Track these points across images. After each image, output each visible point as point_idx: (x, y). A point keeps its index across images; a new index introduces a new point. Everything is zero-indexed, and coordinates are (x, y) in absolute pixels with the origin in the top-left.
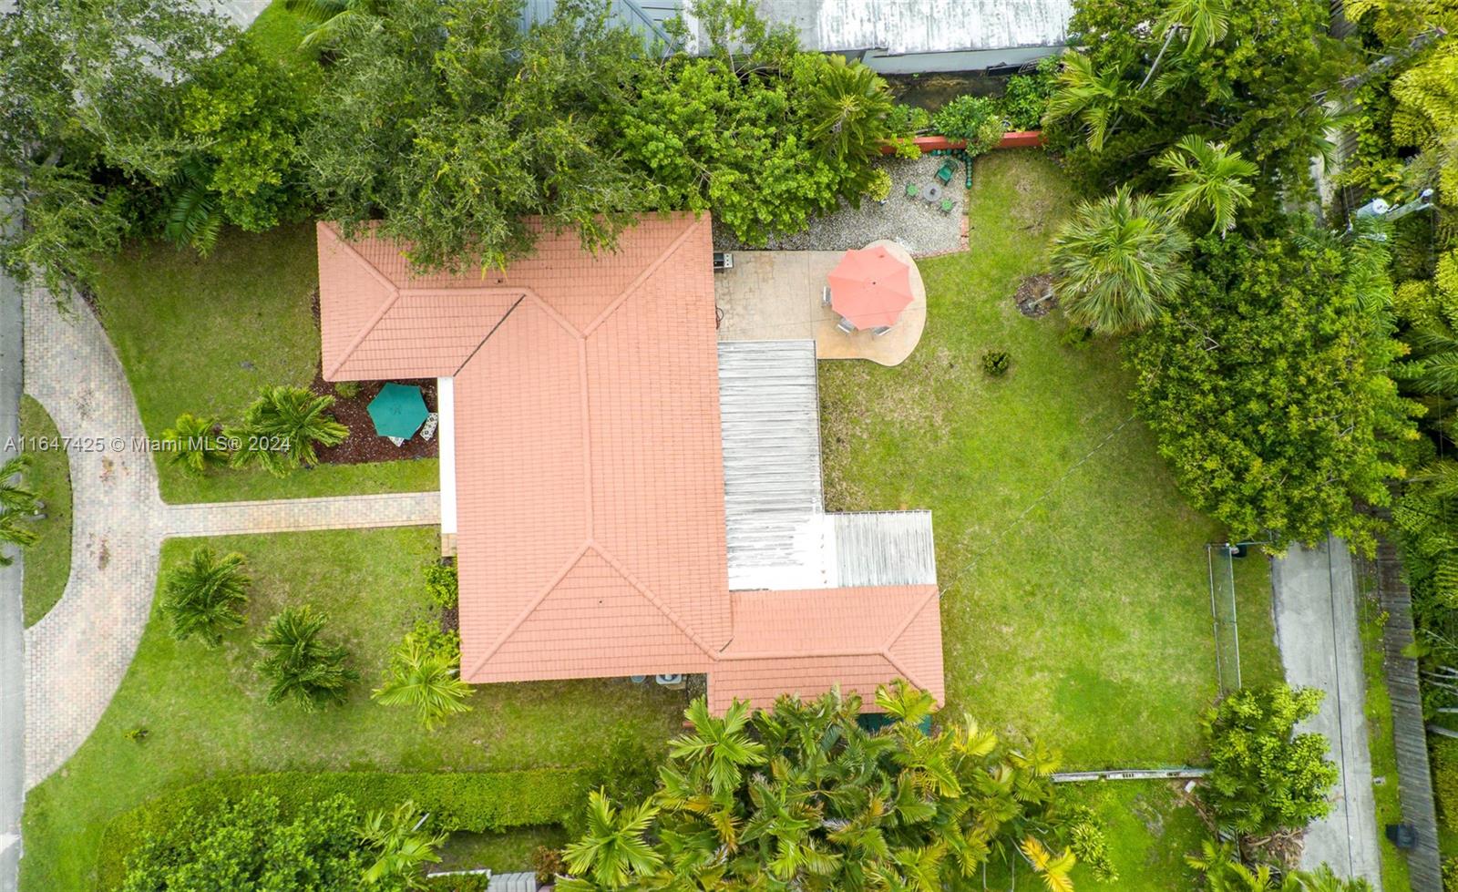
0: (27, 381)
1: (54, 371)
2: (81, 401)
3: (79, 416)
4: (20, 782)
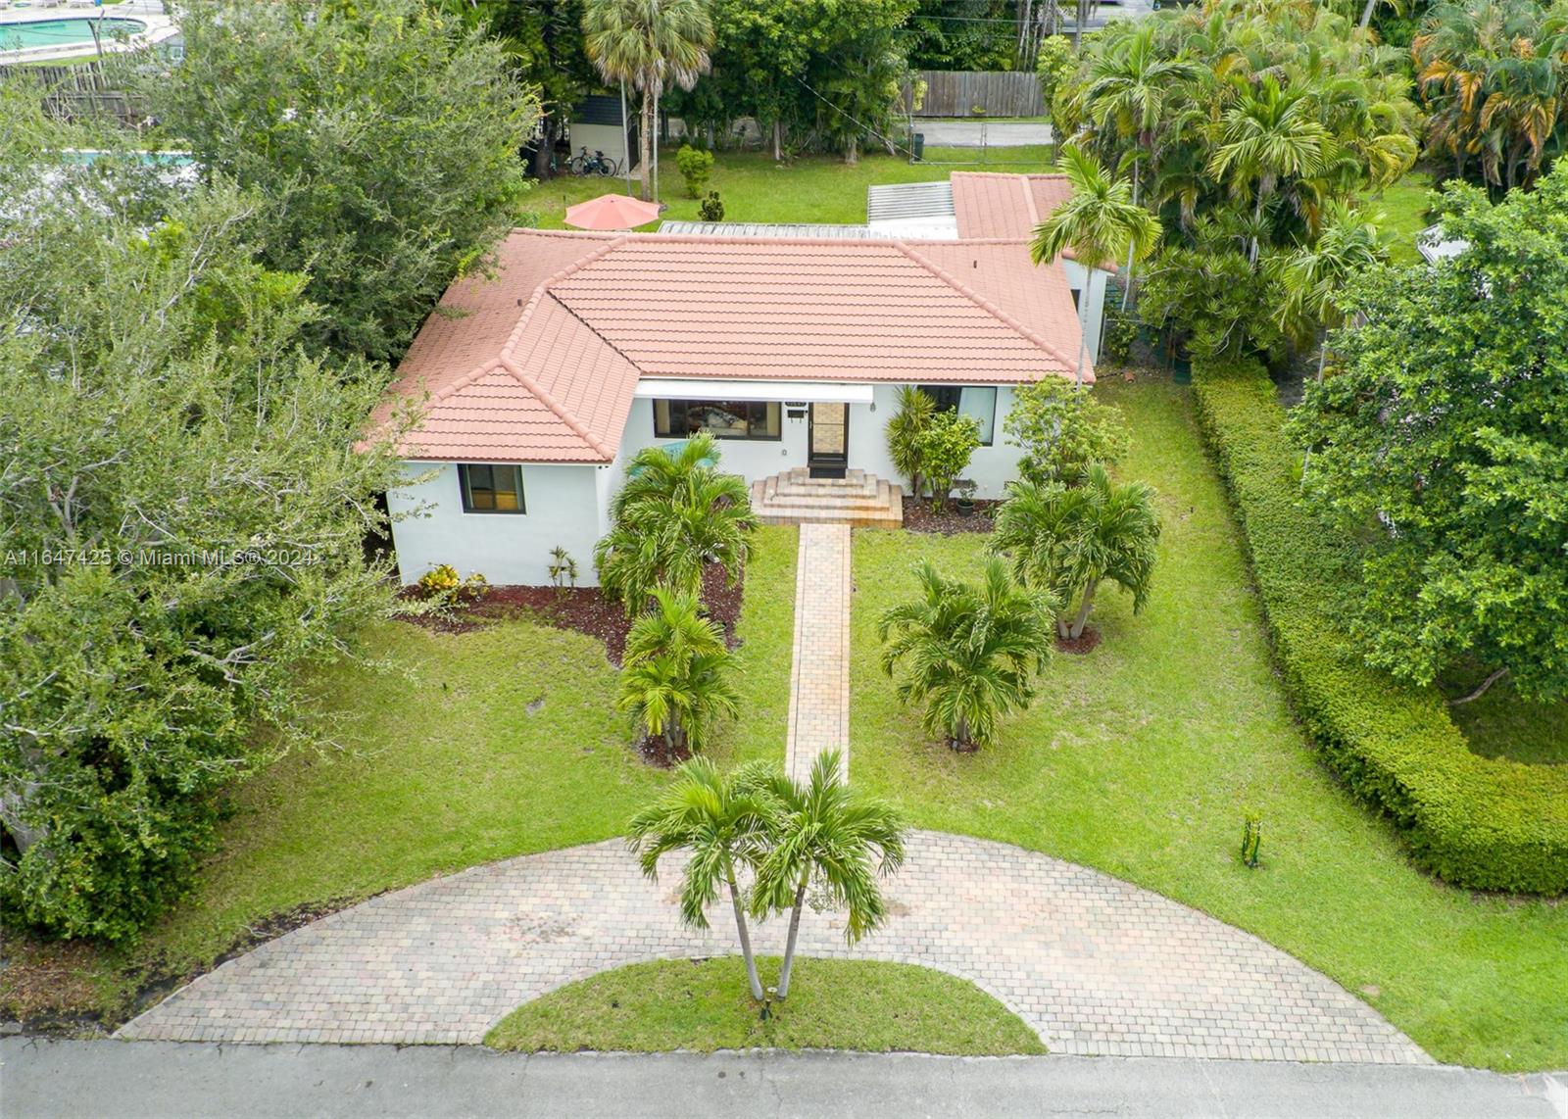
0: (452, 1037)
1: (444, 984)
2: (530, 937)
3: (565, 939)
4: (1416, 1074)
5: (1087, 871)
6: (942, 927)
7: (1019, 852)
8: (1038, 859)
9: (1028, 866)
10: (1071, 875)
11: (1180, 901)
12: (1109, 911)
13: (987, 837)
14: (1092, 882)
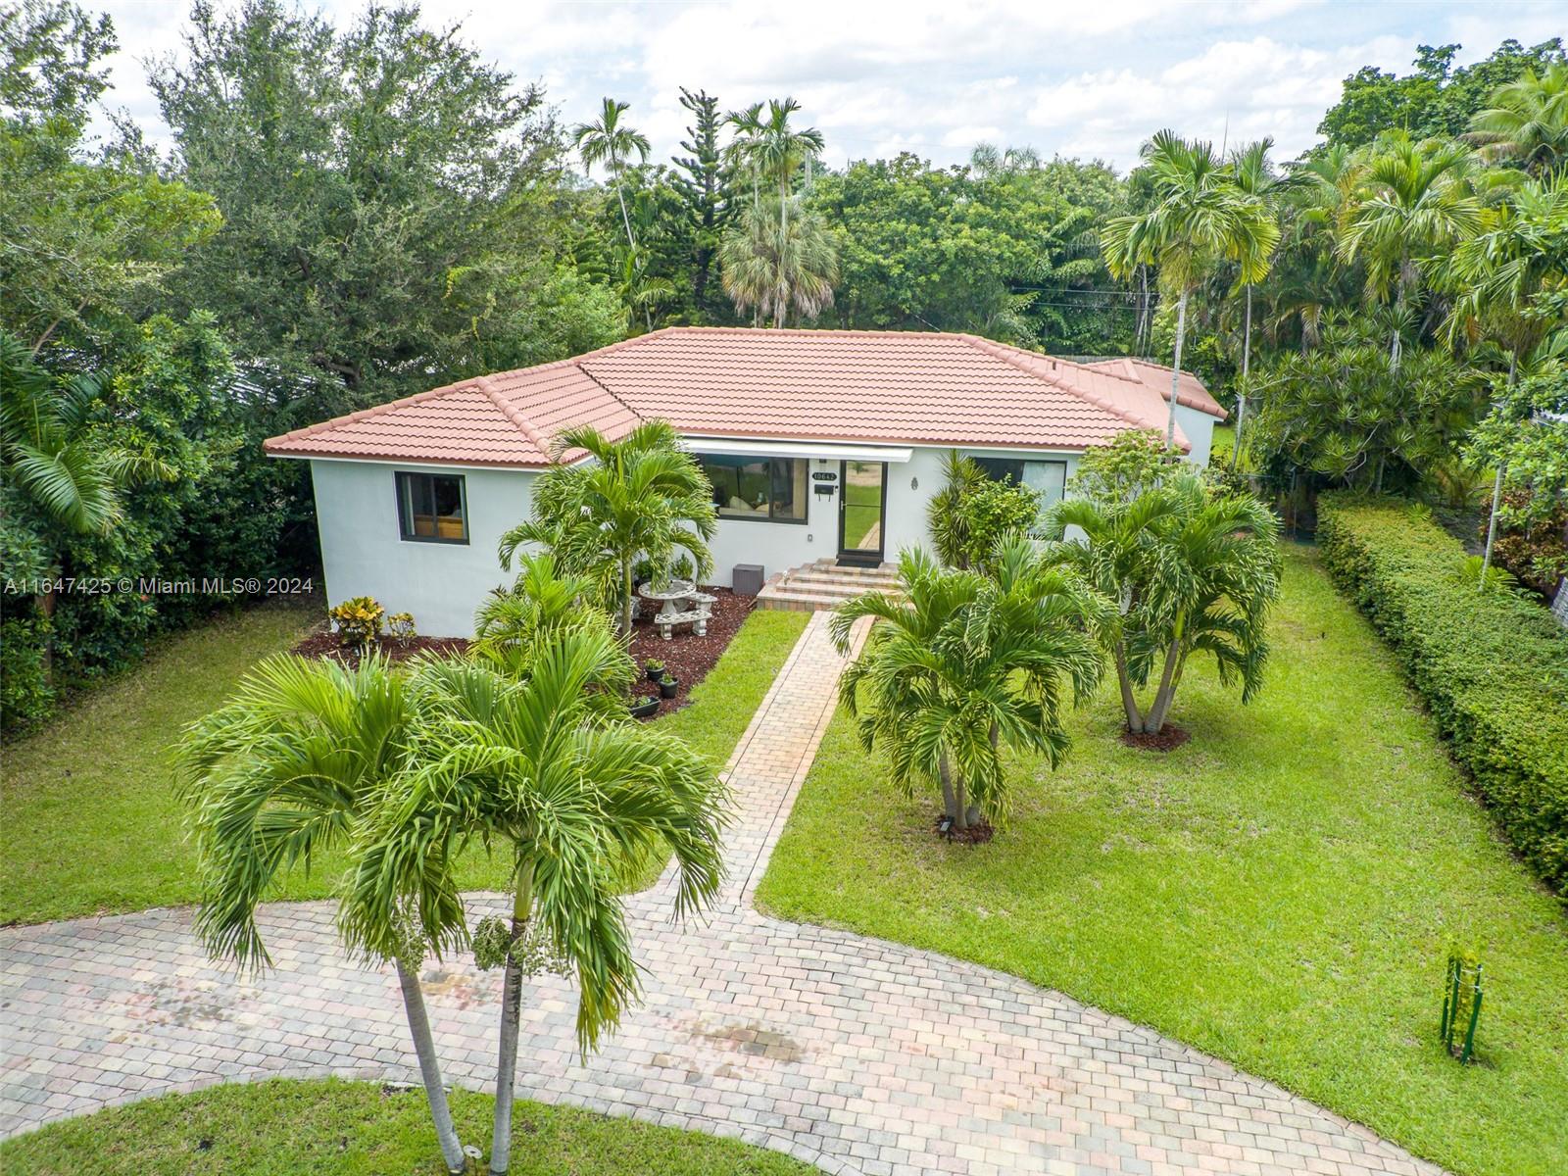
5: (1142, 1032)
6: (851, 1090)
7: (1020, 986)
8: (1053, 1000)
9: (1034, 1010)
10: (1112, 1034)
11: (1321, 1102)
12: (1180, 1104)
13: (971, 957)
14: (1150, 1050)
